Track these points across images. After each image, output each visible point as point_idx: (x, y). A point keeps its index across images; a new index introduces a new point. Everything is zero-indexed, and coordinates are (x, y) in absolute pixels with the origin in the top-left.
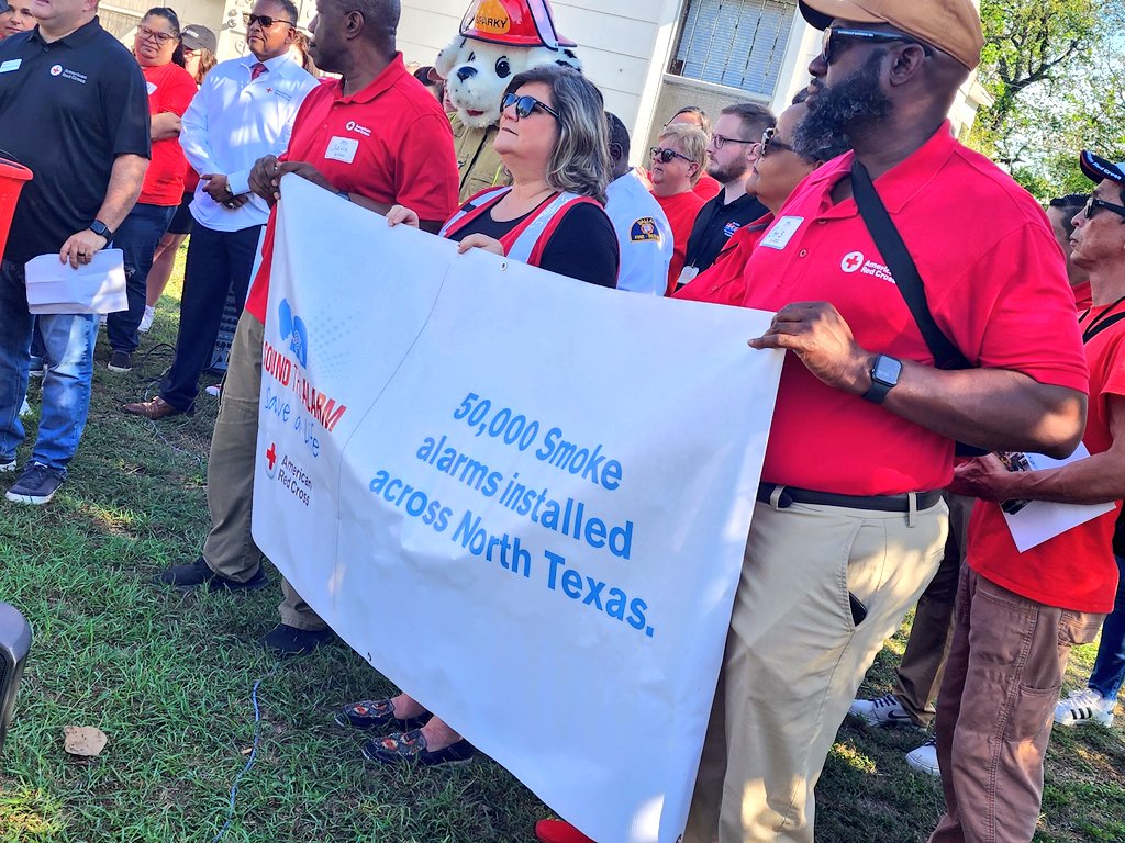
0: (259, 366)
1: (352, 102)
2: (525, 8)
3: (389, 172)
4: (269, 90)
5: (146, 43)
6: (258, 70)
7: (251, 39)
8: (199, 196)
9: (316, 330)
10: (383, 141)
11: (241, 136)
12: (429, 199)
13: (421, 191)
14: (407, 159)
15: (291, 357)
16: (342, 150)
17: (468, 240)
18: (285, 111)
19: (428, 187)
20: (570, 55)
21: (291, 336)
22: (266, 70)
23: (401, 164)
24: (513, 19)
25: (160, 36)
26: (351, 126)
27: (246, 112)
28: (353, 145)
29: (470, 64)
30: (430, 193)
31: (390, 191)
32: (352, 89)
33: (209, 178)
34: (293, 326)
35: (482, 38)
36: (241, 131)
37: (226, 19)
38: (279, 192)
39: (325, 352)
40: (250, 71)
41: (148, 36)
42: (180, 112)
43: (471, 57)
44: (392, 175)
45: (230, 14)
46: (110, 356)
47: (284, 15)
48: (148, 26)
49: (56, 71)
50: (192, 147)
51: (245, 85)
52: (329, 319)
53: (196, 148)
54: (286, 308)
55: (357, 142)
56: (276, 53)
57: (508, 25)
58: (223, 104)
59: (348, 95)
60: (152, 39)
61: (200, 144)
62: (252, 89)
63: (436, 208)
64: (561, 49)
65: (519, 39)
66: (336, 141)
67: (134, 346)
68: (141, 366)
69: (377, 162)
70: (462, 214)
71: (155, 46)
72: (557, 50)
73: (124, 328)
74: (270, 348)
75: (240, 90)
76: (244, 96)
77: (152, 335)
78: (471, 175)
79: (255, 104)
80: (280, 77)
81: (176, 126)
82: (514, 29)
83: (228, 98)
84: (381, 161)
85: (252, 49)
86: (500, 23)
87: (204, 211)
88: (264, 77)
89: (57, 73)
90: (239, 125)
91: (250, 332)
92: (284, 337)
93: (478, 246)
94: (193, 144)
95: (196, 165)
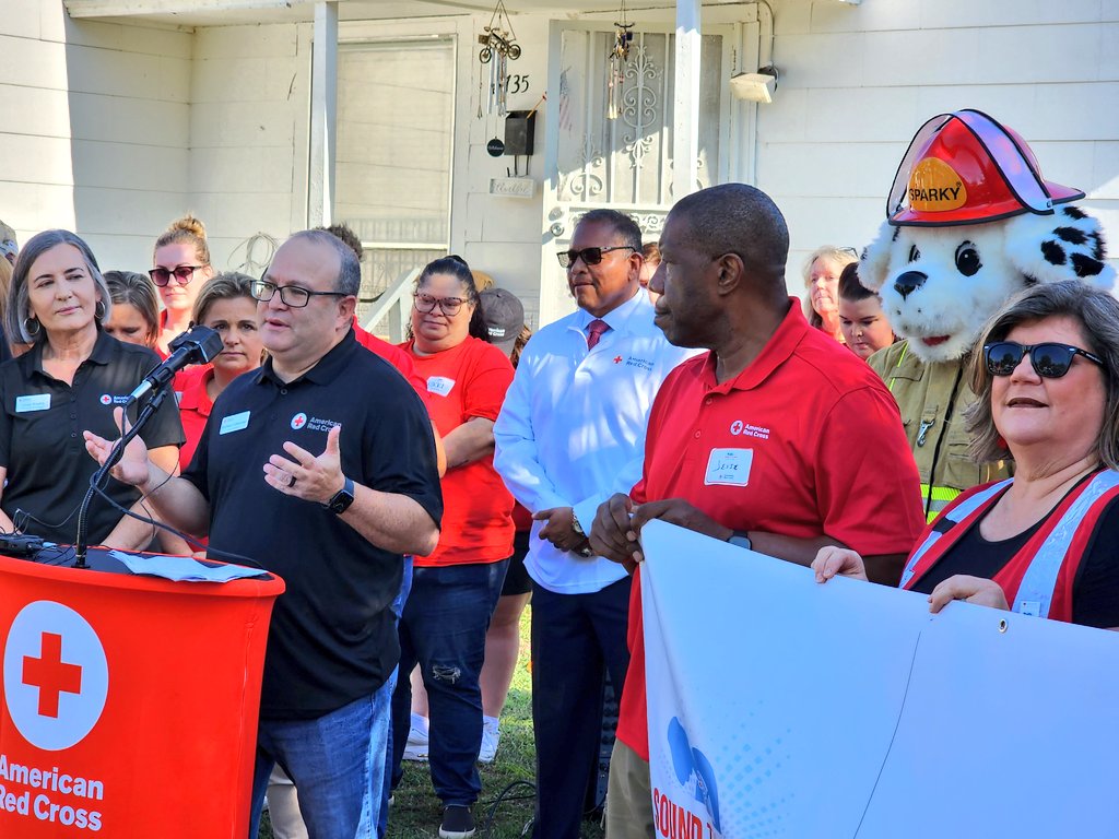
0: (651, 828)
1: (734, 391)
2: (986, 161)
3: (806, 487)
4: (618, 360)
5: (428, 318)
6: (597, 331)
7: (576, 285)
8: (535, 544)
9: (729, 768)
10: (790, 443)
11: (586, 439)
12: (878, 520)
13: (860, 511)
14: (833, 465)
15: (700, 811)
16: (729, 467)
17: (944, 588)
18: (647, 387)
19: (870, 502)
20: (1075, 214)
21: (694, 776)
22: (608, 328)
23: (824, 474)
24: (969, 181)
25: (449, 303)
26: (737, 427)
27: (587, 401)
28: (745, 457)
29: (914, 266)
30: (876, 511)
31: (813, 517)
32: (732, 368)
33: (546, 515)
34: (692, 762)
35: (924, 222)
36: (585, 430)
37: (547, 225)
38: (640, 549)
39: (748, 804)
40: (585, 337)
41: (429, 307)
42: (492, 413)
43: (914, 255)
44: (812, 492)
45: (552, 217)
46: (441, 814)
47: (621, 240)
48: (428, 291)
49: (298, 422)
50: (514, 472)
51: (580, 360)
52: (747, 748)
53: (521, 474)
54: (680, 734)
55: (750, 452)
56: (619, 299)
57: (963, 195)
58: (551, 394)
59: (727, 379)
60: (437, 310)
61: (525, 464)
62: (591, 364)
63: (888, 533)
64: (1059, 208)
65: (986, 211)
66: (718, 456)
67: (475, 793)
68: (489, 822)
69: (787, 479)
70: (934, 538)
71: (443, 320)
72: (1052, 212)
73: (458, 767)
74: (664, 798)
75: (574, 370)
76: (580, 376)
77: (500, 765)
78: (948, 440)
79: (598, 384)
80: (631, 336)
81: (490, 438)
82: (975, 195)
83: (557, 384)
84: (792, 472)
85: (581, 304)
86: (949, 193)
87: (546, 567)
88: (606, 340)
89: (301, 425)
90: (579, 423)
91: (631, 775)
92: (683, 779)
93: (958, 597)
94: (514, 466)
95: (525, 500)
